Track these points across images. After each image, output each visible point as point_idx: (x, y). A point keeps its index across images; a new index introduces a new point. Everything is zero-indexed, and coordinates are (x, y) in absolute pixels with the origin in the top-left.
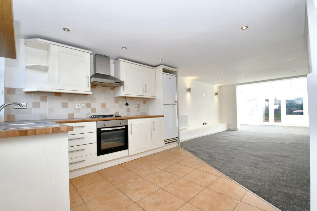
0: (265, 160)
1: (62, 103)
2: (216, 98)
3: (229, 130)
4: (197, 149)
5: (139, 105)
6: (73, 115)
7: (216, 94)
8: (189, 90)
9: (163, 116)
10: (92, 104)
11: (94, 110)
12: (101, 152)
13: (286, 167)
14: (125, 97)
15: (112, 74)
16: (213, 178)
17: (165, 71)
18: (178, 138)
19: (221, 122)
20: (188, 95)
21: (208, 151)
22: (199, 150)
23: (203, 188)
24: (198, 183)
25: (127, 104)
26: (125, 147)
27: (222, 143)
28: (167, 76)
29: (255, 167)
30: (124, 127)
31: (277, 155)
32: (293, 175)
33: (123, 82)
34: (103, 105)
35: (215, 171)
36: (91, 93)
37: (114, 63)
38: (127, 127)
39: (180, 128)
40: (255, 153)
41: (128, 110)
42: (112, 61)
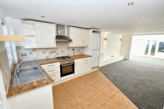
0: (142, 83)
1: (43, 52)
2: (120, 42)
3: (125, 59)
4: (107, 72)
5: (79, 50)
6: (48, 57)
7: (121, 40)
8: (106, 39)
9: (91, 56)
10: (57, 51)
11: (58, 54)
12: (62, 75)
13: (151, 89)
14: (73, 47)
15: (66, 35)
16: (115, 92)
17: (94, 32)
18: (98, 66)
19: (121, 55)
20: (105, 41)
21: (113, 74)
22: (108, 73)
23: (109, 98)
24: (107, 95)
25: (73, 50)
26: (73, 72)
27: (121, 69)
28: (95, 34)
29: (136, 87)
30: (73, 64)
31: (148, 80)
32: (154, 94)
33: (72, 40)
34: (62, 51)
35: (116, 88)
36: (56, 47)
37: (67, 28)
38: (74, 63)
39: (100, 60)
40: (137, 78)
41: (74, 52)
42: (66, 27)
